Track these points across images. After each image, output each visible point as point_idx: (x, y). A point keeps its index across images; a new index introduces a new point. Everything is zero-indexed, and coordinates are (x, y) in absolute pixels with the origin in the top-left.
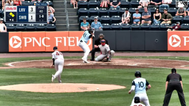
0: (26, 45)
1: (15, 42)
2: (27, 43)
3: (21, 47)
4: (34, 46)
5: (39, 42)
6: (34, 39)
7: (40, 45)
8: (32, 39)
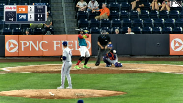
0: (22, 50)
1: (12, 46)
2: (24, 48)
3: (18, 51)
4: (31, 50)
5: (36, 46)
6: (31, 42)
7: (37, 49)
8: (29, 43)
